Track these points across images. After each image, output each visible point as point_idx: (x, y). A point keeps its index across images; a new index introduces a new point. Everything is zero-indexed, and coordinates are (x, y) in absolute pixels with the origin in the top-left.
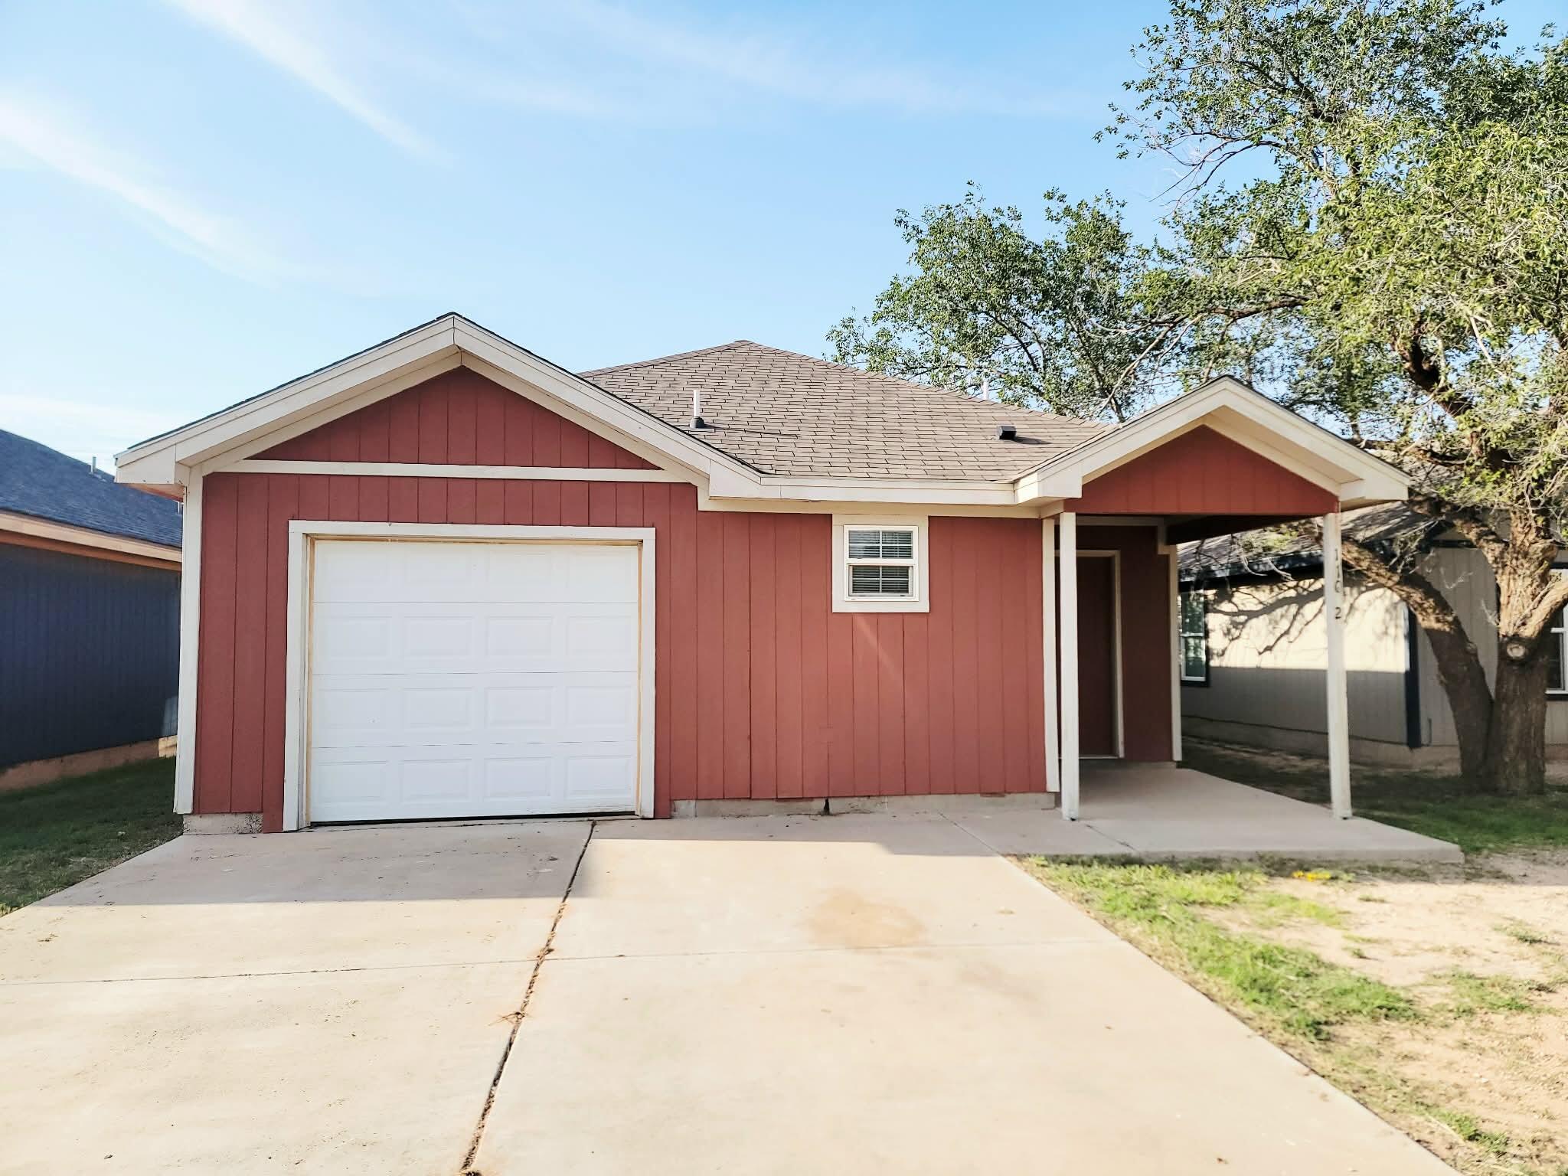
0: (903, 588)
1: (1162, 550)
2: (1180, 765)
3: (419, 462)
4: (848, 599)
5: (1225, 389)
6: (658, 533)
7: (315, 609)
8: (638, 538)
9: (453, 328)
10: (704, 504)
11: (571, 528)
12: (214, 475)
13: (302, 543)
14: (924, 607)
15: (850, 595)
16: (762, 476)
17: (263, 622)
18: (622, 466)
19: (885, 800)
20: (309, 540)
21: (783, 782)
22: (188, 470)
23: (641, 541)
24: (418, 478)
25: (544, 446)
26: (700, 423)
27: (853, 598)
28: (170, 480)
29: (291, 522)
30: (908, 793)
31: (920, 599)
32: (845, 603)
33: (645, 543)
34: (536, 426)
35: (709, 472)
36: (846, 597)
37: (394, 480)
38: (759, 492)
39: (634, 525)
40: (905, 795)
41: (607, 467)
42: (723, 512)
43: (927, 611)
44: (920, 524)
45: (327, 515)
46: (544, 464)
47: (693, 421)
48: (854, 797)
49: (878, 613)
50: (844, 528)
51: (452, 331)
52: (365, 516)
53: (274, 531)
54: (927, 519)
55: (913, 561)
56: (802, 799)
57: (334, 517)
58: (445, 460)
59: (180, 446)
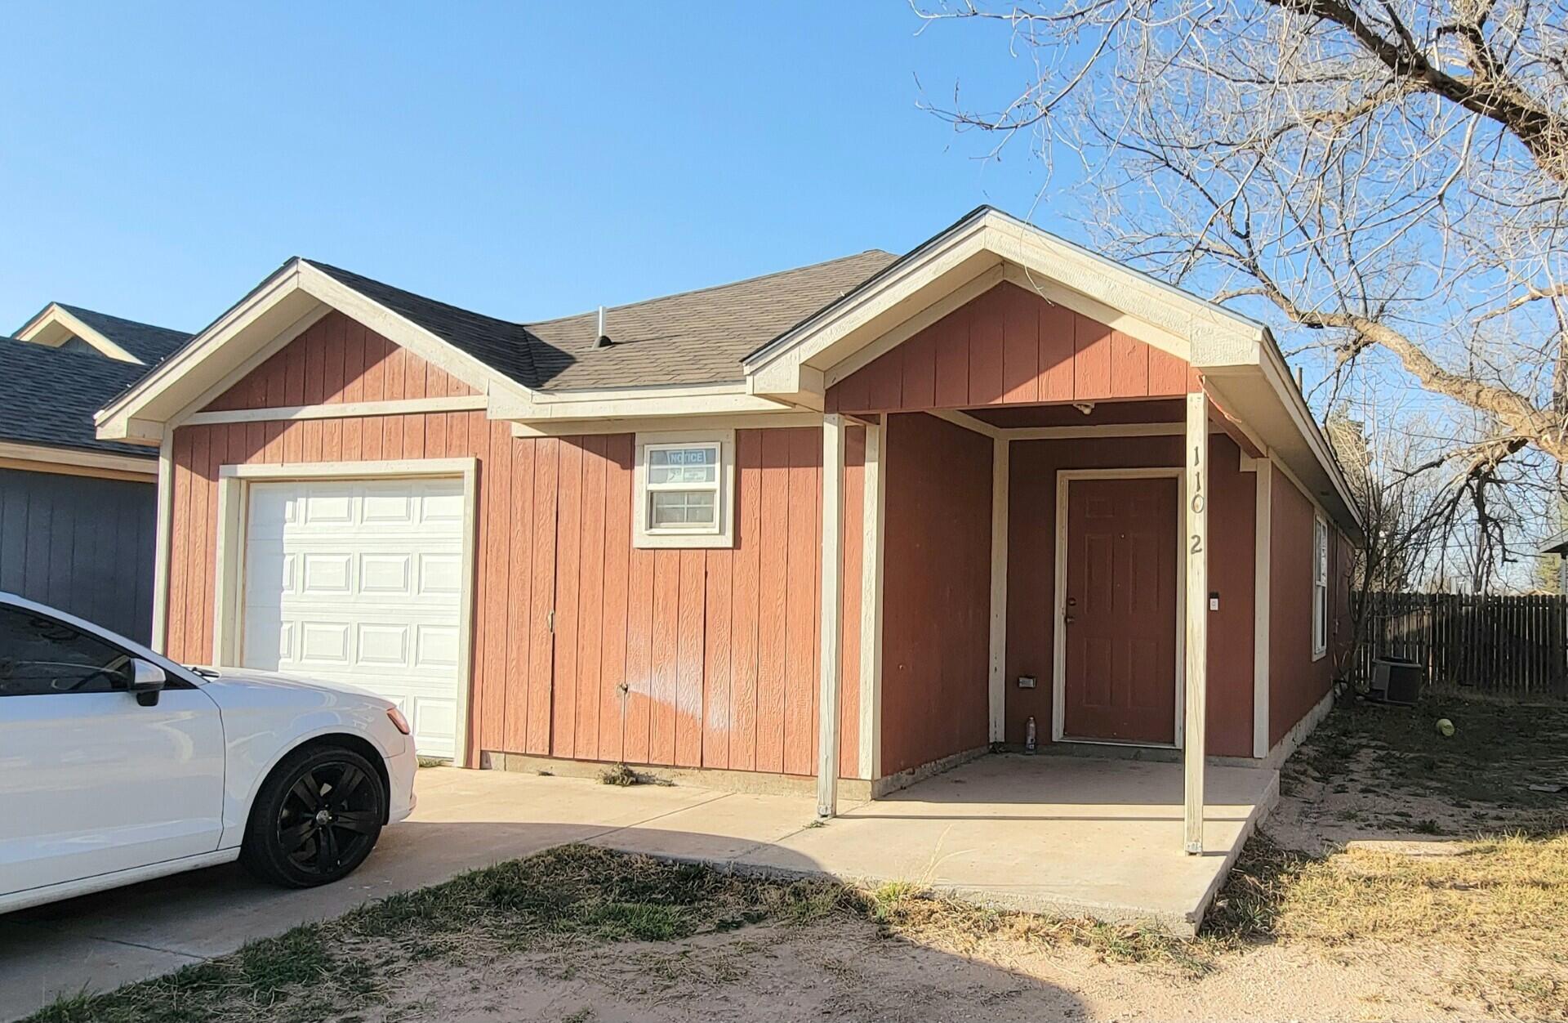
0: (706, 516)
3: (304, 404)
4: (648, 532)
5: (985, 226)
6: (479, 463)
7: (249, 547)
8: (461, 469)
9: (297, 272)
10: (519, 430)
11: (409, 461)
12: (180, 428)
13: (228, 485)
14: (727, 541)
15: (651, 527)
16: (535, 393)
17: (203, 558)
18: (453, 393)
19: (682, 771)
20: (244, 483)
21: (581, 742)
22: (162, 425)
23: (463, 472)
24: (303, 420)
25: (393, 379)
26: (605, 342)
27: (655, 531)
28: (123, 434)
29: (221, 467)
30: (704, 765)
31: (722, 532)
32: (642, 537)
33: (466, 474)
34: (387, 359)
35: (488, 394)
36: (646, 529)
37: (287, 424)
38: (531, 411)
39: (460, 455)
40: (702, 767)
41: (441, 396)
42: (536, 437)
43: (730, 545)
44: (724, 440)
45: (244, 459)
46: (392, 398)
47: (597, 341)
48: (648, 765)
49: (680, 549)
50: (645, 449)
51: (297, 275)
52: (268, 458)
53: (213, 476)
54: (733, 433)
55: (716, 485)
56: (597, 761)
57: (248, 461)
58: (322, 399)
59: (130, 405)
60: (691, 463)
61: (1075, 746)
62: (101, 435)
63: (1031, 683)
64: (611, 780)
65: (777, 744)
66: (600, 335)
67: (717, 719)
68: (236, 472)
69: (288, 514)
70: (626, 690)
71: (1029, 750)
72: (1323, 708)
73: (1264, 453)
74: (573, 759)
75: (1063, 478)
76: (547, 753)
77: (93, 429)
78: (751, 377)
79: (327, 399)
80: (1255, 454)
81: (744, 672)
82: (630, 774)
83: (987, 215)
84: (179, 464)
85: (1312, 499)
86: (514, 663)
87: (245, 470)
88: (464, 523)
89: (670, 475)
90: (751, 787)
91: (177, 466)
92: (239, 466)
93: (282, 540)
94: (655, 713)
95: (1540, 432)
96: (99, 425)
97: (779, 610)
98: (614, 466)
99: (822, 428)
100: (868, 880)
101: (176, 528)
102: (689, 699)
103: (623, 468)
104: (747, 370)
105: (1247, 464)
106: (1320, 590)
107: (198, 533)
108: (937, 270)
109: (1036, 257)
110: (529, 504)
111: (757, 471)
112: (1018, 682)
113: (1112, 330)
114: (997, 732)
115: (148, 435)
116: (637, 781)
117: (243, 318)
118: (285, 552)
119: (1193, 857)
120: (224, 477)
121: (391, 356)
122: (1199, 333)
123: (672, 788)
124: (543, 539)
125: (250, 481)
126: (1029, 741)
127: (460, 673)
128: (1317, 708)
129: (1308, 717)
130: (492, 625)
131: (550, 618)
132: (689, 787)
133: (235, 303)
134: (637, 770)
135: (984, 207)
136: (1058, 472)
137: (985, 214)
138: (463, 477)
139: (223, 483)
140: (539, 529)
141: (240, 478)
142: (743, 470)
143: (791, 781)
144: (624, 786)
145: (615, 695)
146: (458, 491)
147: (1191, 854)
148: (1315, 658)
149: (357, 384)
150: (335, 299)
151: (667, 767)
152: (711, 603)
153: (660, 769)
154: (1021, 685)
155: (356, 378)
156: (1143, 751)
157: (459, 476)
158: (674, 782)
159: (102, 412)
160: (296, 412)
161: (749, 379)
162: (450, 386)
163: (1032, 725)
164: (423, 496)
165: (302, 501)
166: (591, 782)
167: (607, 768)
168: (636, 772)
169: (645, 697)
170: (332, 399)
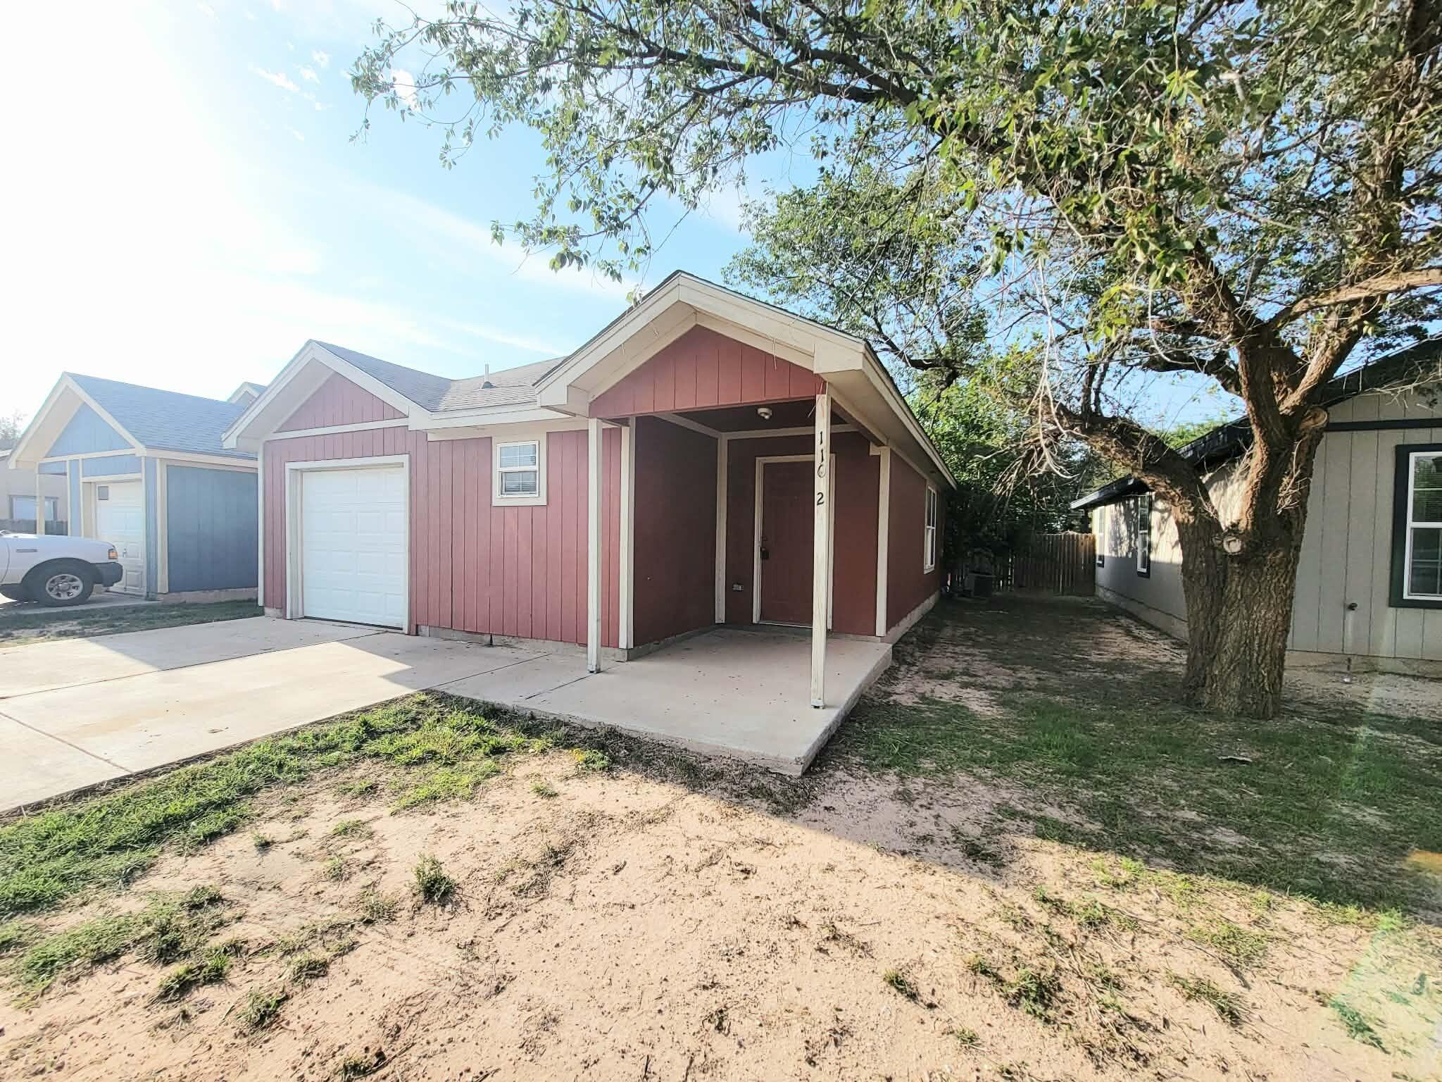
4: (500, 497)
5: (678, 285)
6: (411, 458)
7: (303, 508)
9: (312, 349)
10: (431, 437)
11: (377, 457)
12: (266, 442)
13: (290, 474)
14: (543, 501)
15: (502, 494)
16: (432, 413)
17: (280, 515)
19: (522, 640)
20: (299, 472)
21: (467, 621)
22: (257, 440)
24: (324, 435)
26: (487, 385)
27: (504, 496)
29: (286, 463)
31: (540, 496)
32: (498, 499)
33: (404, 462)
35: (409, 415)
36: (500, 495)
38: (430, 424)
39: (401, 453)
40: (532, 638)
41: (391, 419)
42: (440, 441)
43: (546, 503)
44: (539, 438)
48: (504, 636)
49: (518, 507)
50: (498, 446)
51: (311, 351)
52: (308, 458)
54: (544, 433)
55: (536, 468)
56: (476, 633)
57: (299, 460)
61: (768, 626)
63: (740, 588)
66: (485, 381)
68: (293, 466)
72: (930, 602)
73: (885, 442)
74: (464, 631)
75: (760, 462)
76: (450, 627)
78: (539, 395)
80: (879, 444)
85: (925, 476)
87: (298, 465)
88: (405, 493)
90: (560, 651)
91: (266, 463)
96: (223, 441)
99: (587, 429)
101: (267, 498)
104: (537, 390)
105: (874, 450)
106: (930, 532)
110: (437, 481)
111: (559, 458)
112: (733, 587)
114: (720, 616)
119: (816, 710)
120: (288, 469)
123: (514, 650)
125: (302, 471)
127: (405, 580)
128: (927, 602)
129: (920, 607)
132: (525, 649)
135: (678, 271)
136: (756, 458)
137: (679, 276)
138: (403, 466)
139: (287, 473)
141: (296, 470)
142: (551, 457)
147: (816, 707)
148: (926, 572)
150: (333, 364)
152: (535, 539)
153: (510, 638)
154: (734, 589)
158: (517, 646)
159: (224, 434)
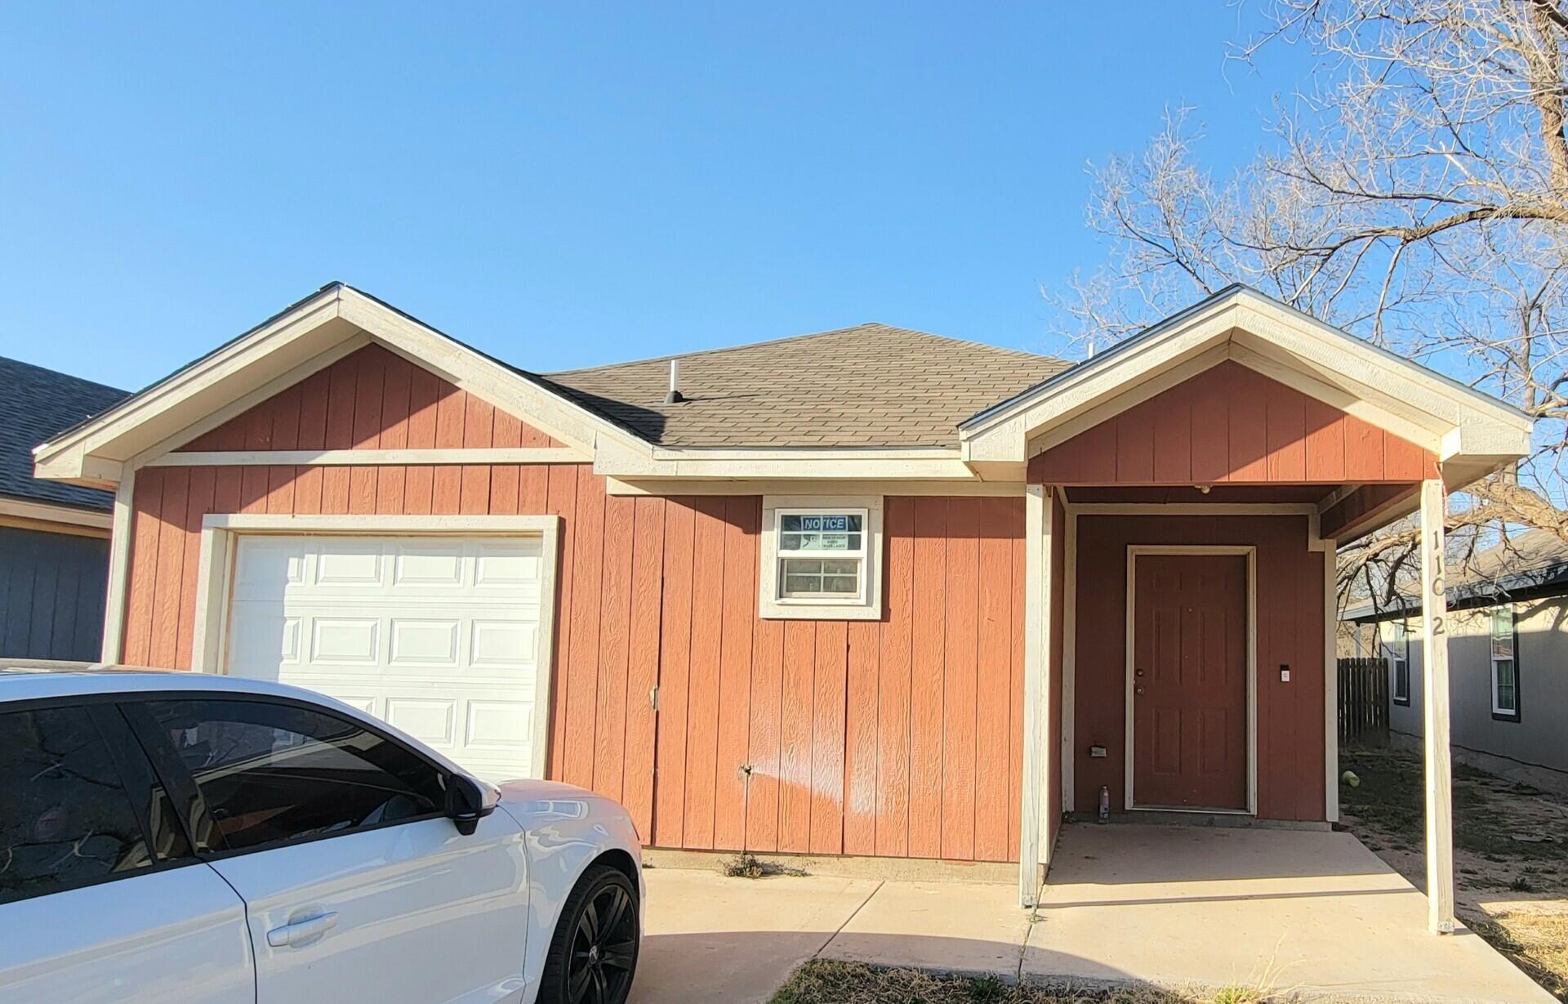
0: (850, 586)
1: (1315, 544)
2: (1336, 827)
3: (325, 448)
4: (780, 601)
5: (1236, 305)
6: (562, 523)
7: (234, 609)
8: (540, 527)
9: (338, 299)
10: (614, 487)
11: (469, 517)
12: (145, 469)
13: (214, 535)
14: (875, 612)
15: (781, 597)
16: (656, 448)
17: (175, 622)
18: (528, 444)
19: (816, 859)
20: (231, 535)
21: (691, 828)
22: (120, 464)
23: (542, 531)
24: (324, 466)
25: (448, 426)
26: (678, 397)
27: (785, 600)
28: (78, 474)
29: (205, 516)
30: (846, 852)
31: (869, 603)
32: (769, 605)
33: (545, 533)
34: (441, 403)
35: (595, 447)
36: (776, 599)
37: (300, 470)
38: (651, 467)
39: (537, 513)
40: (843, 854)
41: (513, 446)
42: (635, 496)
43: (878, 617)
44: (872, 507)
45: (238, 508)
46: (448, 446)
47: (669, 396)
48: (777, 853)
49: (816, 620)
50: (773, 515)
51: (337, 302)
52: (272, 508)
53: (192, 525)
54: (882, 499)
55: (862, 553)
56: (713, 851)
57: (244, 510)
58: (350, 444)
59: (88, 440)
60: (829, 529)
61: (1146, 814)
62: (41, 473)
63: (1104, 753)
64: (737, 872)
65: (934, 827)
66: (672, 389)
67: (861, 800)
68: (227, 521)
69: (292, 572)
70: (748, 771)
71: (1103, 819)
74: (683, 849)
75: (1133, 551)
76: (649, 843)
77: (32, 466)
78: (968, 443)
79: (356, 444)
81: (894, 752)
82: (753, 863)
83: (1239, 294)
84: (142, 511)
86: (605, 743)
87: (236, 520)
88: (543, 585)
89: (804, 541)
90: (901, 874)
91: (140, 513)
92: (231, 515)
93: (283, 601)
94: (784, 794)
95: (1561, 523)
96: (39, 462)
97: (935, 686)
98: (735, 531)
99: (1025, 499)
100: (1193, 986)
101: (136, 585)
102: (826, 781)
103: (746, 532)
104: (963, 435)
107: (168, 592)
108: (1183, 344)
109: (1292, 338)
110: (626, 569)
111: (909, 540)
112: (1091, 752)
113: (1345, 414)
115: (104, 477)
116: (767, 872)
117: (259, 346)
118: (286, 615)
119: (1444, 937)
120: (208, 528)
121: (447, 399)
122: (1468, 421)
123: (807, 878)
124: (644, 607)
125: (238, 533)
126: (1102, 810)
127: (534, 755)
130: (578, 699)
131: (652, 693)
132: (826, 877)
133: (250, 329)
134: (760, 859)
135: (1237, 285)
136: (1129, 547)
137: (1237, 292)
138: (542, 536)
139: (207, 535)
140: (639, 595)
141: (228, 530)
142: (892, 539)
143: (950, 866)
144: (754, 878)
145: (736, 778)
146: (534, 551)
147: (1443, 933)
149: (400, 428)
150: (390, 332)
151: (798, 855)
152: (853, 678)
153: (789, 858)
154: (1093, 755)
155: (399, 421)
156: (1216, 817)
157: (538, 535)
158: (808, 871)
159: (45, 446)
160: (317, 456)
161: (965, 446)
162: (523, 435)
163: (1106, 794)
164: (478, 556)
165: (311, 558)
166: (709, 875)
167: (729, 858)
168: (760, 862)
169: (776, 780)
170: (366, 444)
